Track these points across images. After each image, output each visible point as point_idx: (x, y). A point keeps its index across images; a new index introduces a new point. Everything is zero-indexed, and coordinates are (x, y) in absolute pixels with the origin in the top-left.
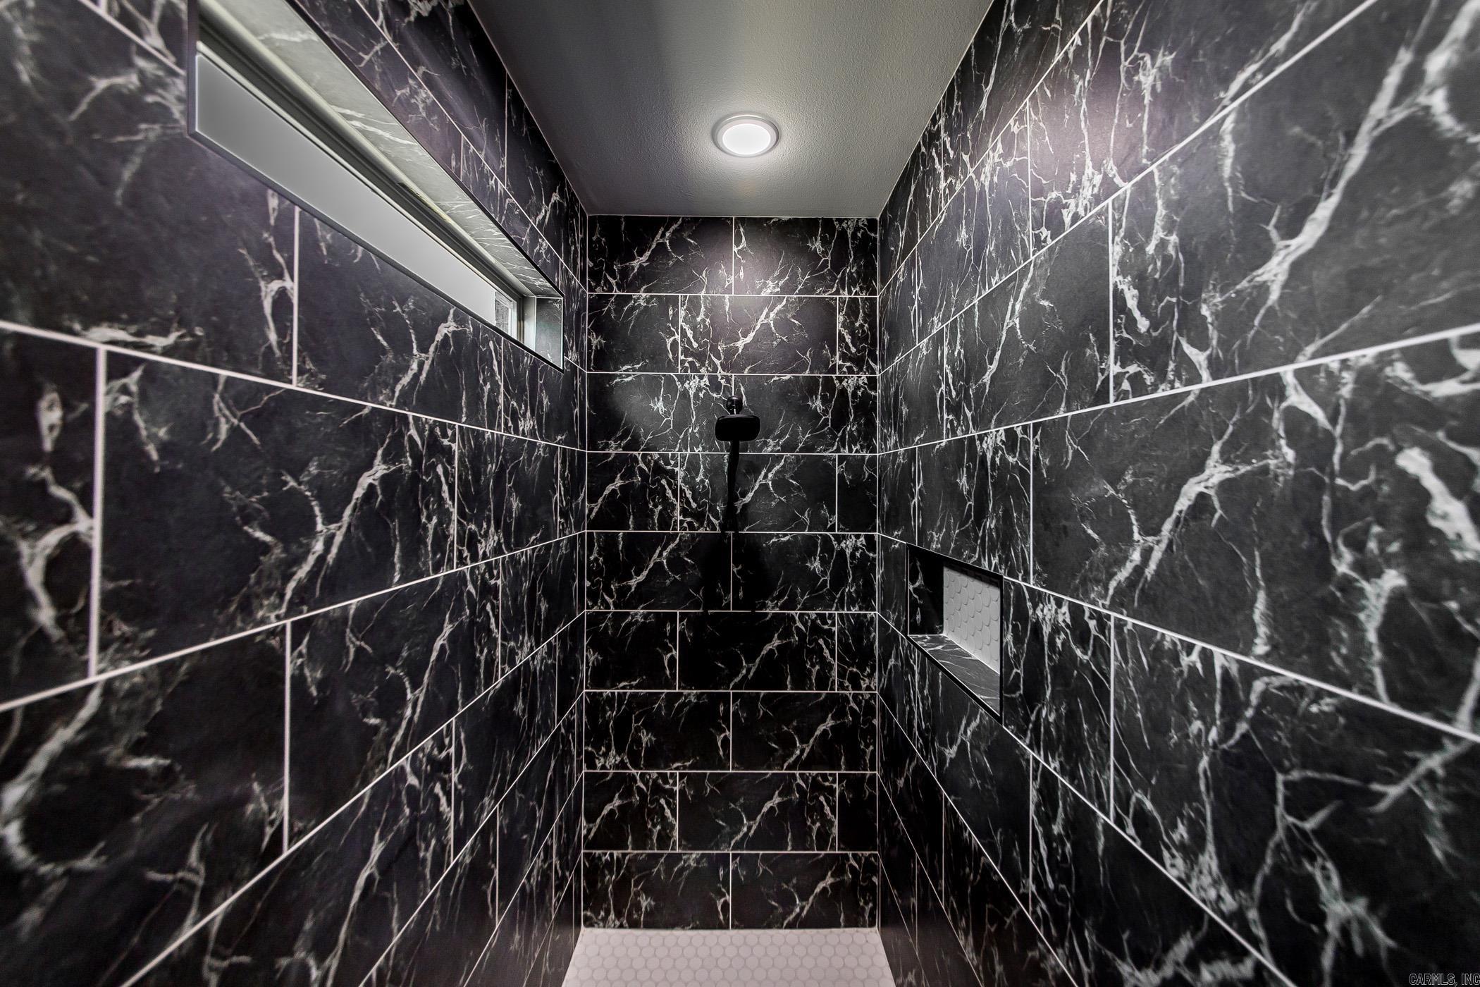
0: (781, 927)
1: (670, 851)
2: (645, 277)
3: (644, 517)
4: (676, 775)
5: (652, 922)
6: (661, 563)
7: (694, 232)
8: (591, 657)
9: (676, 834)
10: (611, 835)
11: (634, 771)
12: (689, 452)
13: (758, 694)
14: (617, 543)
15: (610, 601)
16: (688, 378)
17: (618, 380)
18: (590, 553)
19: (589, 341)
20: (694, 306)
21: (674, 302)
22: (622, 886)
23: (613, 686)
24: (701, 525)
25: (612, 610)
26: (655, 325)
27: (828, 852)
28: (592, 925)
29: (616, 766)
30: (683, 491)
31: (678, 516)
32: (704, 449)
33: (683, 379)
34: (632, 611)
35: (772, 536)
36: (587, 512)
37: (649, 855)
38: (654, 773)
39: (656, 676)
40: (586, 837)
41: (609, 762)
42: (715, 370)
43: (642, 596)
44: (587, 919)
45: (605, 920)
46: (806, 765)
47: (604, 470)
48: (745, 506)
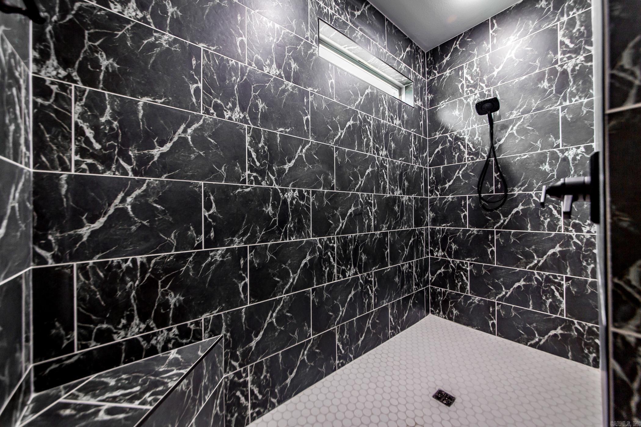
0: (526, 344)
1: (465, 294)
2: (449, 64)
3: (451, 159)
4: (468, 263)
5: (458, 320)
6: (459, 176)
7: (470, 36)
8: (431, 214)
9: (468, 287)
10: (441, 281)
11: (449, 259)
12: (471, 128)
13: (510, 232)
14: (440, 171)
15: (438, 193)
16: (469, 97)
17: (439, 108)
18: (430, 176)
19: (428, 97)
20: (471, 65)
21: (462, 68)
22: (445, 302)
23: (440, 225)
24: (478, 158)
25: (439, 196)
26: (454, 81)
27: (558, 316)
28: (433, 314)
29: (442, 256)
30: (468, 145)
31: (466, 156)
32: (478, 125)
33: (466, 99)
34: (447, 197)
35: (517, 157)
36: (428, 161)
37: (456, 293)
38: (458, 261)
39: (457, 222)
40: (431, 281)
41: (439, 254)
42: (482, 89)
43: (451, 190)
44: (432, 311)
45: (439, 313)
46: (541, 268)
47: (434, 144)
48: (500, 146)
